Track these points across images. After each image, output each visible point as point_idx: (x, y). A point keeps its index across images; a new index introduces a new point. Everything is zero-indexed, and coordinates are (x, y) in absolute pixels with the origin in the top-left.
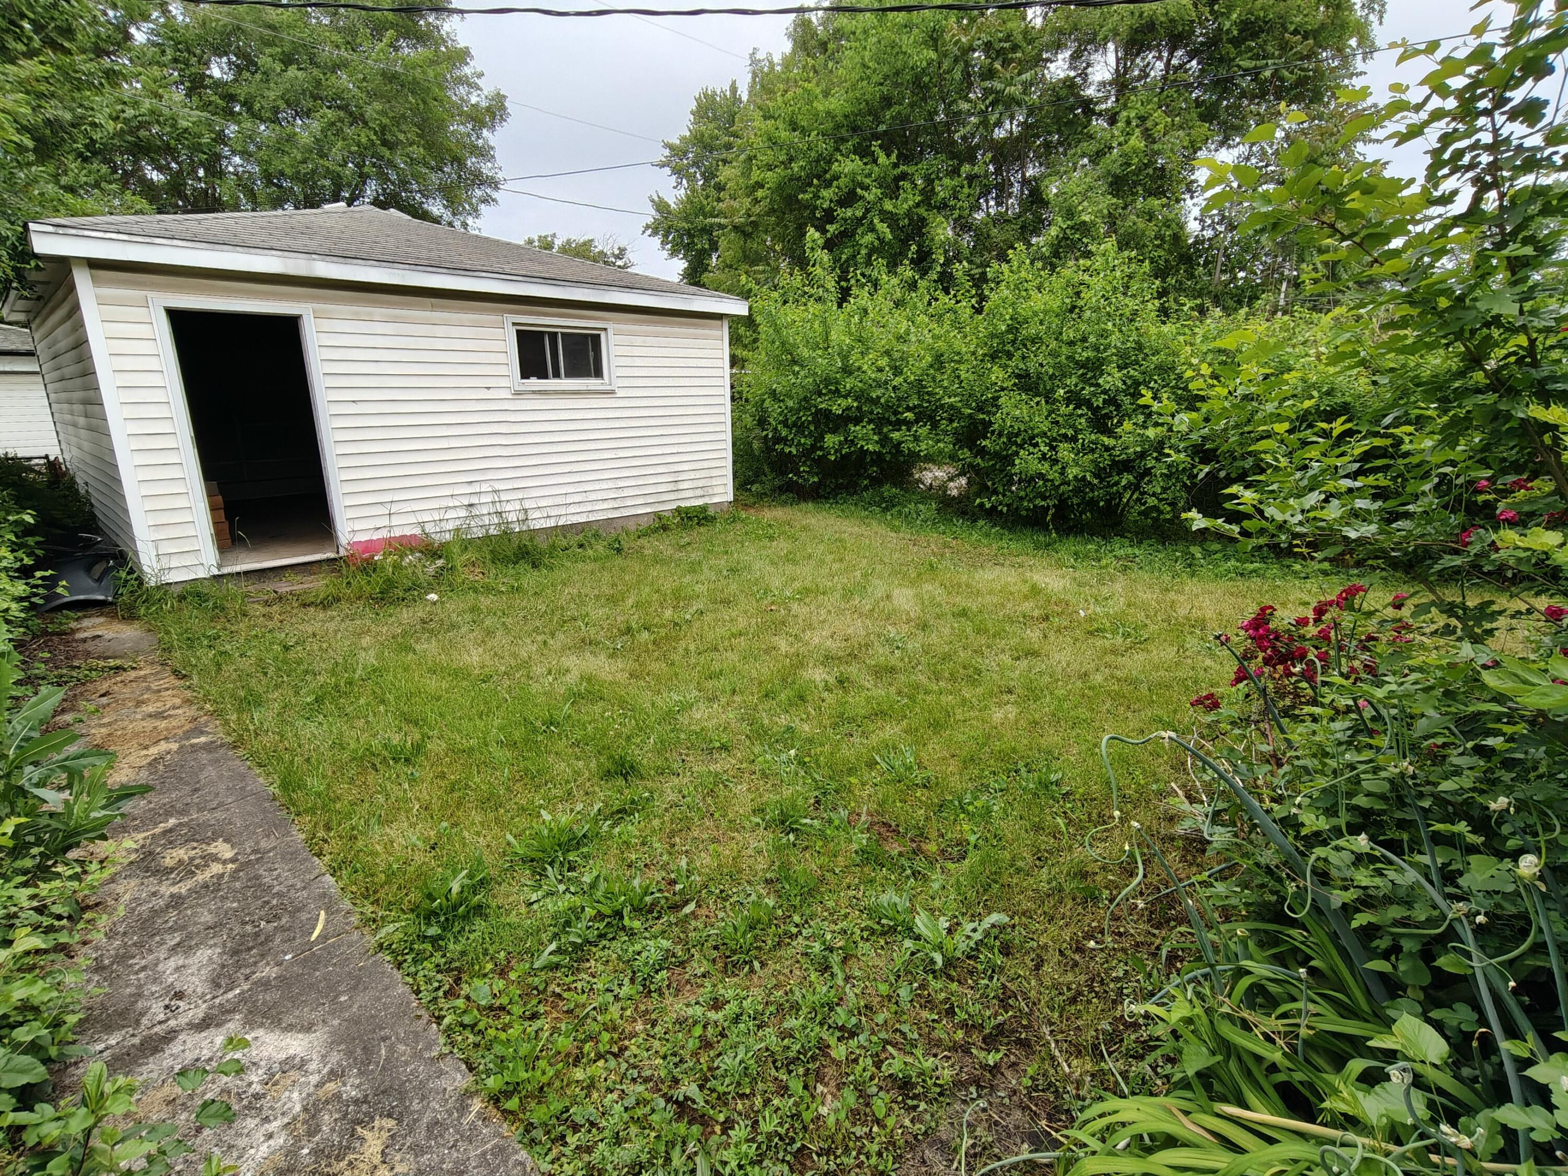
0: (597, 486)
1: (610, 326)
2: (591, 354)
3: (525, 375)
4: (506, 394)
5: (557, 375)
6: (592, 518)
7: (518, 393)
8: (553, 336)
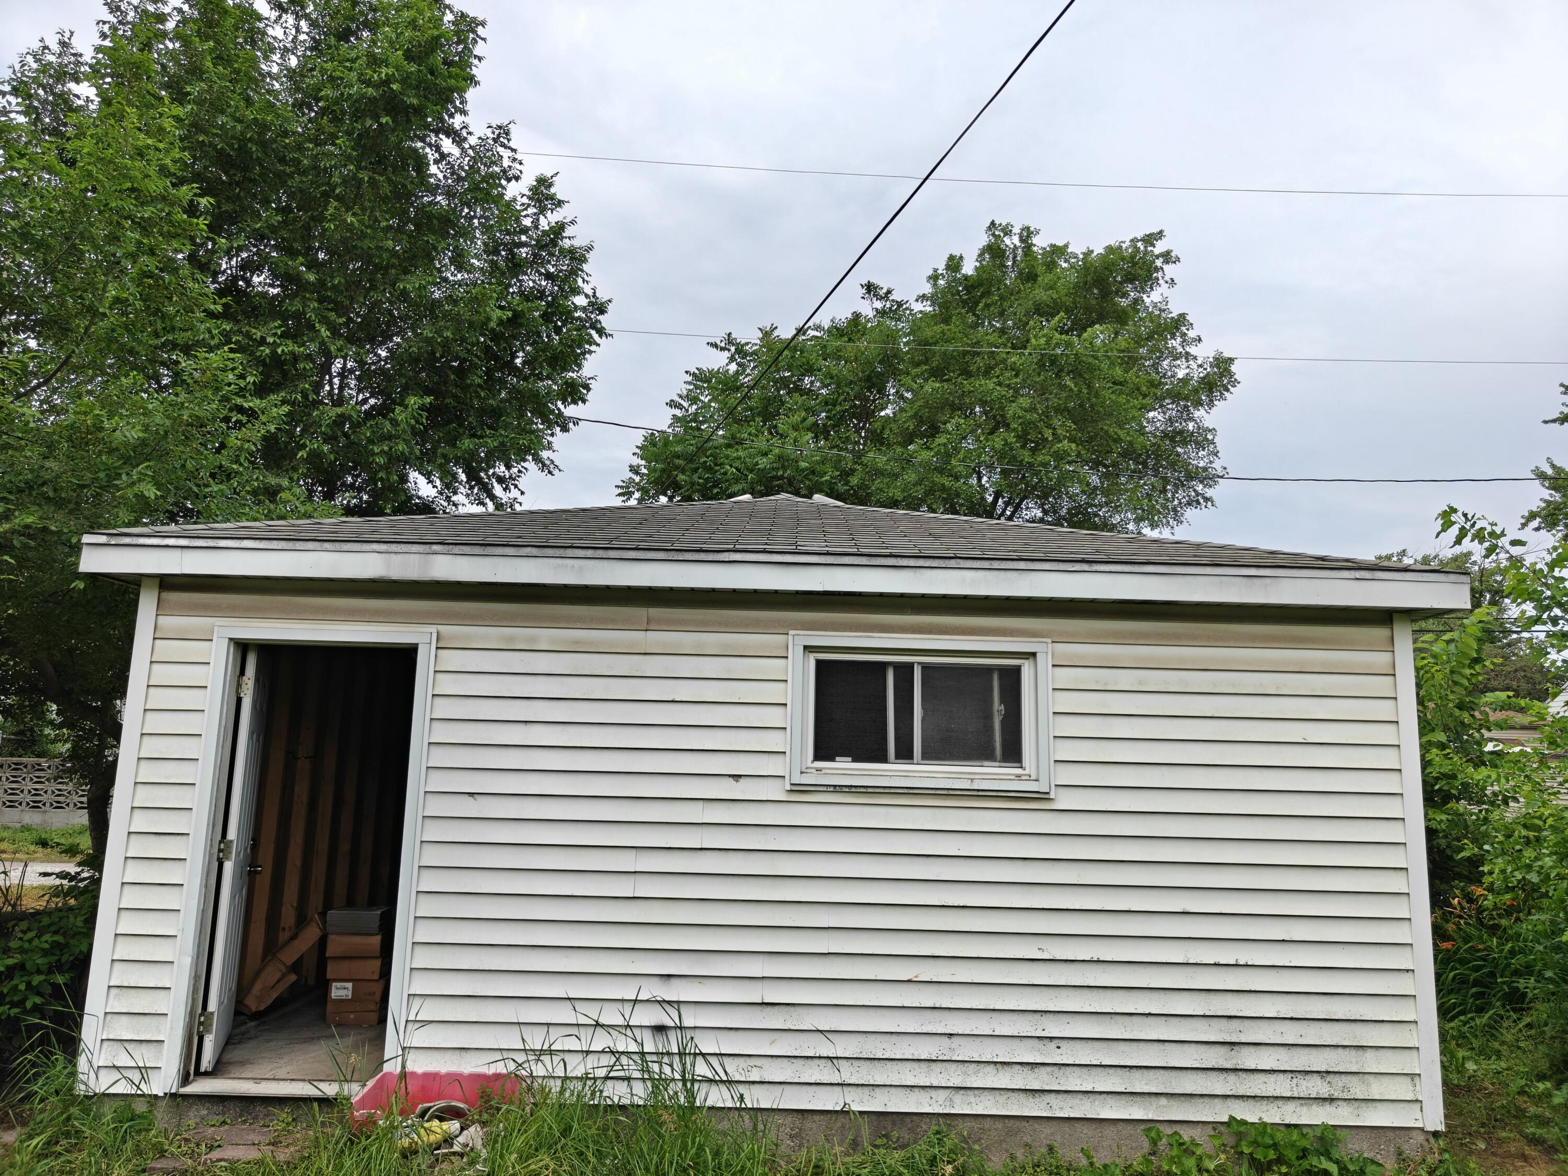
0: (983, 1026)
1: (1046, 650)
2: (998, 707)
3: (823, 751)
4: (775, 791)
5: (905, 753)
6: (962, 1106)
7: (798, 789)
8: (903, 672)
